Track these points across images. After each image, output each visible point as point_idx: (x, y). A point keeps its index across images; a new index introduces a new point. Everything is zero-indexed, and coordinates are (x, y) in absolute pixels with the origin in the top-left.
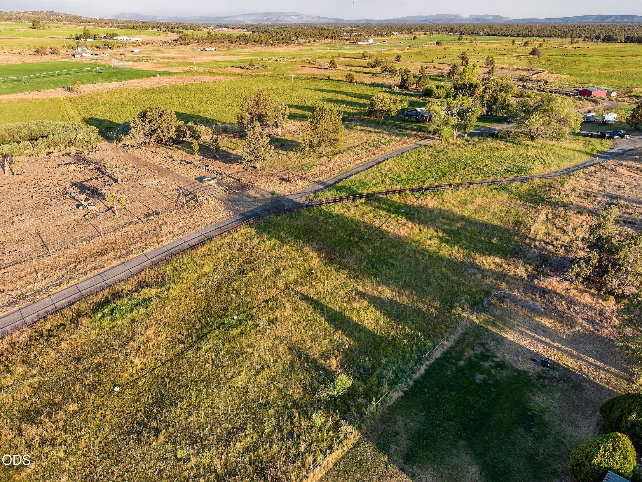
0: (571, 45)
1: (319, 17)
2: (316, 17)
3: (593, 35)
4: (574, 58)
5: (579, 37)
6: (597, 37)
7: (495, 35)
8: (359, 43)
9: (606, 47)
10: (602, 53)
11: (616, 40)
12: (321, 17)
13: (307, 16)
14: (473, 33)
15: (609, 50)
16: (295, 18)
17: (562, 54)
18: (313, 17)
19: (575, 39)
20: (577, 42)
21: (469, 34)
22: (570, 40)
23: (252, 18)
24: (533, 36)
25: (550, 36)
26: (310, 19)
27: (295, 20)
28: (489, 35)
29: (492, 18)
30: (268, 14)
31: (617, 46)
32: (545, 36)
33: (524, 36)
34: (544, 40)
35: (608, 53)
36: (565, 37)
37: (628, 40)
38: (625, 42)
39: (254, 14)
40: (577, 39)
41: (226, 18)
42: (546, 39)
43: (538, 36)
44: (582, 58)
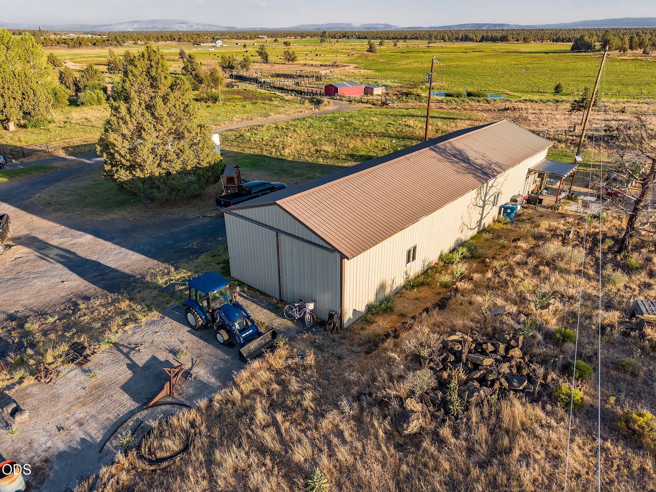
1: (210, 25)
2: (207, 25)
7: (365, 38)
8: (202, 44)
11: (471, 40)
12: (213, 25)
13: (198, 24)
16: (184, 26)
18: (203, 25)
20: (435, 42)
21: (340, 38)
23: (135, 26)
24: (401, 39)
25: (417, 38)
26: (200, 27)
27: (184, 28)
29: (382, 26)
30: (154, 22)
32: (412, 38)
33: (393, 39)
34: (405, 42)
36: (430, 39)
37: (483, 39)
39: (137, 22)
41: (105, 26)
43: (405, 38)
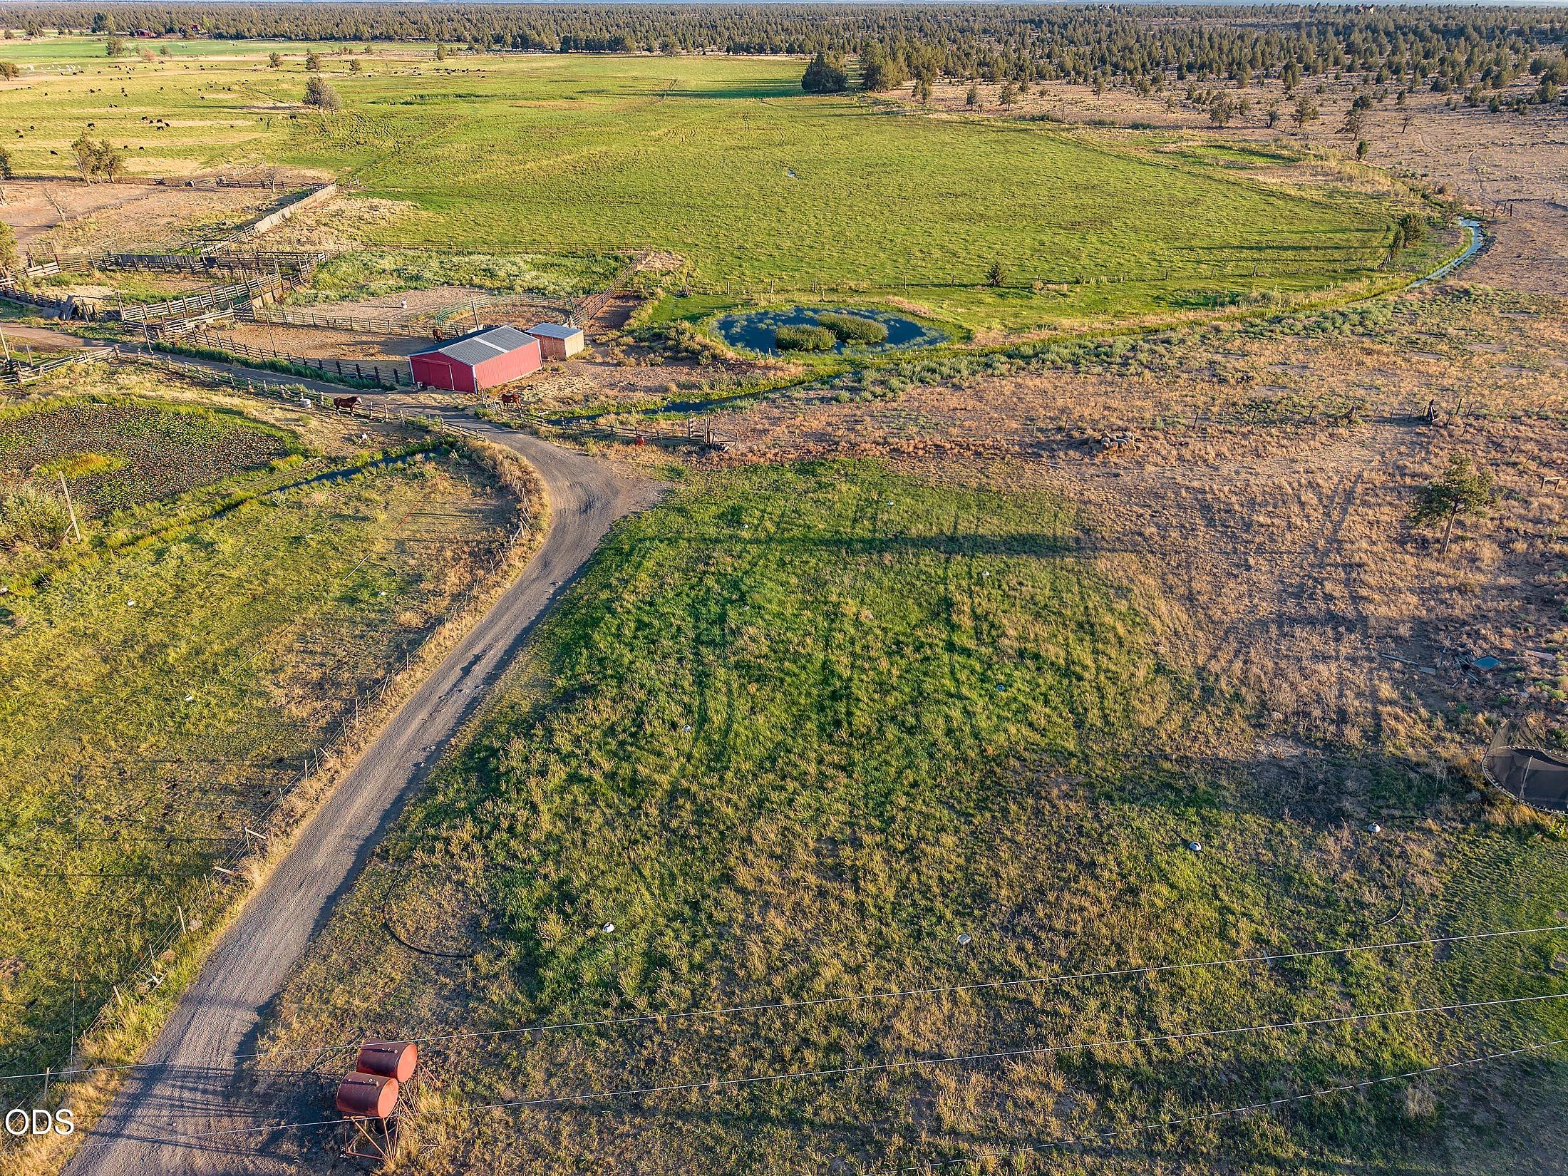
0: (437, 64)
3: (489, 32)
4: (439, 109)
5: (459, 40)
6: (499, 39)
7: (239, 36)
9: (524, 66)
10: (516, 88)
11: (540, 47)
14: (171, 30)
15: (532, 75)
17: (407, 95)
19: (448, 46)
20: (452, 53)
21: (159, 35)
22: (434, 47)
24: (345, 38)
25: (389, 38)
28: (220, 36)
31: (548, 64)
32: (375, 38)
33: (321, 39)
34: (368, 51)
35: (531, 86)
36: (426, 39)
37: (568, 45)
38: (563, 51)
40: (455, 46)
42: (376, 46)
43: (357, 38)
44: (463, 108)
